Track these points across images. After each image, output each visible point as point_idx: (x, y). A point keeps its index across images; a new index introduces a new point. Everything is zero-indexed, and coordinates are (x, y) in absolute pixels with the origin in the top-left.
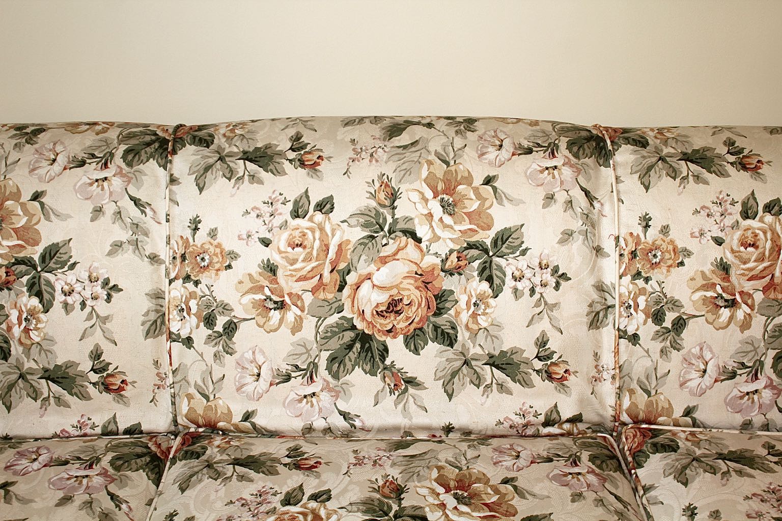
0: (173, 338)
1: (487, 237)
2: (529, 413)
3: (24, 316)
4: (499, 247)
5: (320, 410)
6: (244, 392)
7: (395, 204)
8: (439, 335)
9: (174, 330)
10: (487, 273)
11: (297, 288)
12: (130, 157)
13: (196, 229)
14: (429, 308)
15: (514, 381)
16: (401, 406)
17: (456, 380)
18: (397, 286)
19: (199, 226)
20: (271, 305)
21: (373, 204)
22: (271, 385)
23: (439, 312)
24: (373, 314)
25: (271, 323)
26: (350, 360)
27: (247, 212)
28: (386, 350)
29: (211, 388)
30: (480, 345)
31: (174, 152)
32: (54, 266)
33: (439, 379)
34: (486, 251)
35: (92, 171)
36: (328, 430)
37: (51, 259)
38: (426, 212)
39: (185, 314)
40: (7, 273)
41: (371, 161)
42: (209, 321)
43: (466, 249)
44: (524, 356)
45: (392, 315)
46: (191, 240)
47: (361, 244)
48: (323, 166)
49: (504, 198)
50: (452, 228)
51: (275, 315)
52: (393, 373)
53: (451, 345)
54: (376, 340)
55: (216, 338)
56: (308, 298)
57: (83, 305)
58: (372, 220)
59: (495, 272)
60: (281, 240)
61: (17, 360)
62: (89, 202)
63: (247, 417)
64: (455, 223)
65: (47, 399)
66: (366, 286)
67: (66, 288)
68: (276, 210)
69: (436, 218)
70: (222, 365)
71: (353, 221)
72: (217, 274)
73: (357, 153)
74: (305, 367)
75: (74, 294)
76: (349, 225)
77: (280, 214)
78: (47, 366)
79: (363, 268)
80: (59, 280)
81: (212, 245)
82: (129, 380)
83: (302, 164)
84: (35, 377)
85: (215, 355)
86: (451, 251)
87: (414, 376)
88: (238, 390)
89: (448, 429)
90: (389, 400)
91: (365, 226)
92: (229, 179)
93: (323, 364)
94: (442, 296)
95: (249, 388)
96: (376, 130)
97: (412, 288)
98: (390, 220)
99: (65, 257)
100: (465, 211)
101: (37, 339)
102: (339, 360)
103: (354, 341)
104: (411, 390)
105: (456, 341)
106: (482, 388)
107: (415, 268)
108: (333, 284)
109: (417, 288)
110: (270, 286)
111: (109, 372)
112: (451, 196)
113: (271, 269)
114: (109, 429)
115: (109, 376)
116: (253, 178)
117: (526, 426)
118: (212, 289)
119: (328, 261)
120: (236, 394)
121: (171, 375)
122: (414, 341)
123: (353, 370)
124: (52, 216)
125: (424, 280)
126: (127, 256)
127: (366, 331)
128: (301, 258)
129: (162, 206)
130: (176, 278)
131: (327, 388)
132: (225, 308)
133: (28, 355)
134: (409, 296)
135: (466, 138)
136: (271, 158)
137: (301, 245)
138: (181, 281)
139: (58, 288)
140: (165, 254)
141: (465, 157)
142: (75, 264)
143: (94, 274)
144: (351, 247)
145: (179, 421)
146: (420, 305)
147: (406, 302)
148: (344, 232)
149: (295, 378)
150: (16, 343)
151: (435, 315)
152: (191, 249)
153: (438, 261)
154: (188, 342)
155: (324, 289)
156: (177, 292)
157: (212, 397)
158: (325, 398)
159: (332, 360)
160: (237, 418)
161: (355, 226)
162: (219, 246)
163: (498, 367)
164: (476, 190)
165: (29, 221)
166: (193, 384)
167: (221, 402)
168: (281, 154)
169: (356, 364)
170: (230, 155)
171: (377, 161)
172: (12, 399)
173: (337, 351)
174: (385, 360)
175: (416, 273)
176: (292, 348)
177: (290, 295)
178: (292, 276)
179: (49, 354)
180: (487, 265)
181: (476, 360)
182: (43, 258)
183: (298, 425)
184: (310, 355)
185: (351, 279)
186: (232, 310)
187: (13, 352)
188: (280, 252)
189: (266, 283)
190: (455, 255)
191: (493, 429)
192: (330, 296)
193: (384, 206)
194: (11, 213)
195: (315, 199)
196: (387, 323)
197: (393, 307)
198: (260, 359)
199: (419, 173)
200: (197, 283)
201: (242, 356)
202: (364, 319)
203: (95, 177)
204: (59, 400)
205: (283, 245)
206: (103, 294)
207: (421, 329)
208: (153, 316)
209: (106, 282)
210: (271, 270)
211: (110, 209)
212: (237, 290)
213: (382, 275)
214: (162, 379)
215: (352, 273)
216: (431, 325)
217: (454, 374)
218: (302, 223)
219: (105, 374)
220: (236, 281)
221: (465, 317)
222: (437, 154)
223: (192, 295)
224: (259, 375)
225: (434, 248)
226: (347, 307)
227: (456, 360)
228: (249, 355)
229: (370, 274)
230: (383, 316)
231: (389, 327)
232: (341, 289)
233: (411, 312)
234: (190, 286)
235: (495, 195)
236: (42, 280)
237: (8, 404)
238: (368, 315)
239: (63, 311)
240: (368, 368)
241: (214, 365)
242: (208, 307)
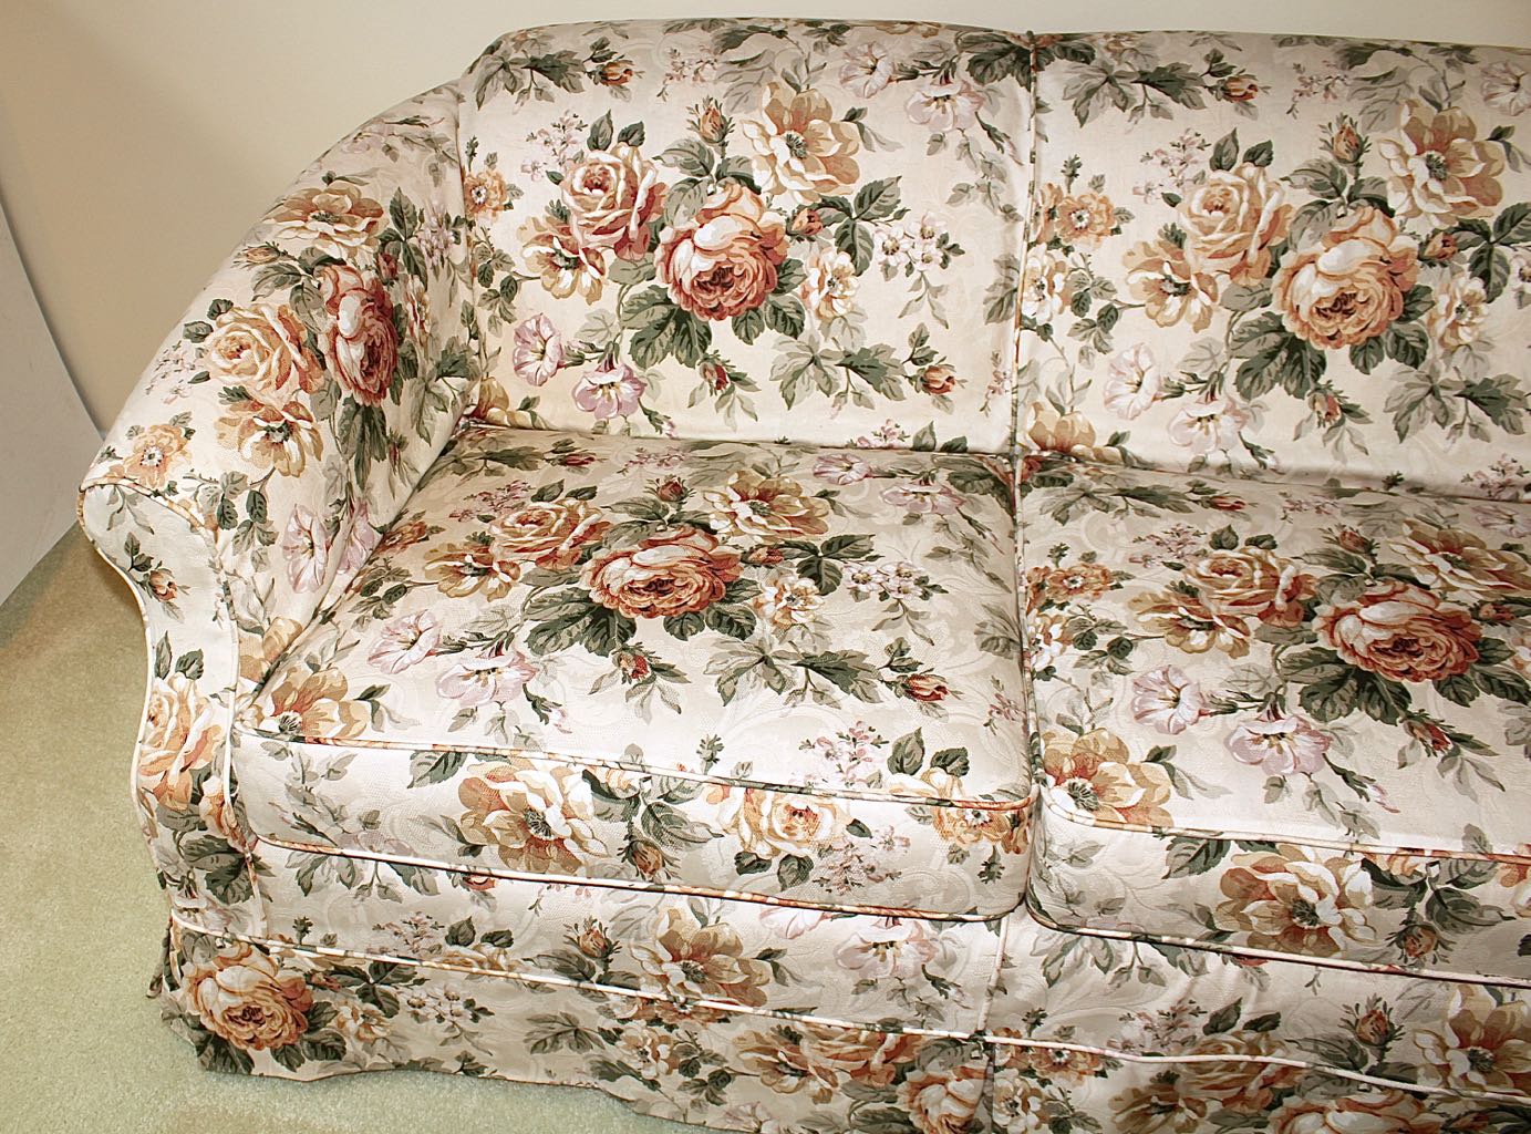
0: (1023, 323)
1: (1490, 216)
2: (1511, 468)
3: (828, 278)
4: (1506, 230)
5: (1218, 440)
6: (1113, 407)
7: (1361, 160)
8: (1401, 349)
9: (1027, 313)
10: (1482, 267)
11: (1210, 267)
12: (979, 70)
13: (1074, 175)
14: (1392, 310)
15: (1496, 422)
16: (1331, 444)
17: (1414, 414)
18: (1350, 276)
19: (1078, 171)
20: (1171, 289)
21: (1329, 157)
22: (1155, 399)
23: (1406, 317)
24: (1311, 313)
25: (1167, 313)
26: (1270, 375)
27: (1148, 157)
28: (1323, 364)
29: (1069, 397)
30: (1455, 368)
31: (1039, 67)
32: (875, 213)
33: (1390, 411)
34: (1486, 235)
35: (928, 86)
36: (1227, 468)
37: (872, 202)
38: (1404, 173)
39: (1045, 292)
40: (809, 217)
41: (1326, 97)
42: (1079, 304)
43: (1457, 230)
44: (1517, 388)
45: (1339, 316)
46: (1064, 190)
47: (1306, 213)
48: (1257, 100)
49: (1521, 161)
50: (1440, 199)
51: (1174, 303)
52: (1327, 398)
53: (1415, 364)
54: (1312, 349)
55: (1086, 328)
56: (1224, 283)
57: (910, 268)
58: (1326, 180)
59: (1495, 266)
60: (1194, 199)
61: (811, 336)
62: (925, 128)
63: (1116, 440)
64: (1445, 192)
65: (843, 395)
66: (1307, 273)
67: (889, 244)
68: (1190, 156)
69: (1418, 183)
70: (1090, 366)
71: (1298, 180)
72: (1098, 240)
73: (1306, 85)
74: (1206, 378)
75: (899, 252)
76: (1293, 186)
77: (1196, 162)
78: (850, 349)
79: (1305, 247)
80: (879, 233)
81: (1094, 198)
82: (957, 377)
83: (1228, 95)
84: (832, 363)
85: (1082, 352)
86: (1436, 232)
87: (1357, 403)
88: (1106, 402)
89: (1393, 481)
90: (1316, 434)
91: (1315, 187)
92: (1124, 109)
93: (1231, 376)
94: (1414, 294)
95: (1123, 402)
96: (1328, 53)
97: (1372, 279)
98: (1351, 181)
99: (891, 201)
100: (1461, 175)
101: (841, 311)
102: (1254, 372)
103: (1278, 348)
104: (1349, 422)
105: (1423, 359)
106: (1448, 428)
107: (1379, 252)
108: (1260, 266)
109: (1380, 280)
110: (1173, 261)
111: (933, 364)
112: (1443, 153)
113: (1176, 238)
114: (924, 442)
115: (932, 369)
116: (1157, 109)
117: (1503, 486)
118: (1089, 260)
119: (1257, 233)
120: (1104, 410)
121: (1015, 375)
122: (1365, 354)
123: (1271, 388)
124: (875, 145)
125: (1391, 269)
126: (975, 205)
127: (1299, 336)
128: (1220, 226)
129: (1026, 142)
130: (1037, 242)
131: (1231, 410)
132: (1105, 288)
133: (826, 332)
134: (1366, 291)
135: (1463, 72)
136: (1182, 83)
137: (1221, 208)
138: (1044, 246)
139: (878, 243)
140: (1024, 208)
141: (1465, 98)
142: (903, 211)
143: (929, 228)
144: (1292, 215)
145: (1019, 438)
146: (1380, 304)
147: (1361, 298)
148: (1284, 193)
149: (1190, 392)
150: (813, 314)
151: (1400, 320)
152: (1063, 203)
153: (1415, 244)
154: (1045, 332)
155: (1247, 272)
156: (1037, 261)
157: (1068, 410)
158: (1227, 424)
159: (1244, 371)
160: (1101, 442)
161: (1301, 187)
162: (1104, 200)
163: (1476, 402)
164: (1480, 147)
165: (844, 148)
166: (1043, 390)
167: (1080, 417)
168: (1195, 79)
169: (1278, 379)
170: (1122, 75)
171: (1335, 97)
172: (796, 390)
173: (1254, 359)
174: (1318, 376)
175: (1381, 260)
176: (1191, 350)
177: (1198, 276)
178: (1204, 249)
179: (854, 332)
180: (1485, 255)
181: (1447, 388)
182: (860, 201)
183: (1187, 457)
184: (1215, 363)
185: (1287, 260)
186: (1114, 291)
187: (807, 327)
188: (1191, 215)
189: (1168, 258)
190: (1440, 237)
191: (1456, 487)
192: (1254, 283)
193: (1344, 161)
194: (818, 136)
195: (1245, 144)
196: (1328, 327)
197: (1342, 305)
198: (1145, 362)
199: (1397, 118)
200: (1067, 250)
201: (1120, 356)
202: (1297, 318)
203: (933, 95)
204: (859, 397)
205: (1196, 206)
206: (938, 255)
207: (1377, 338)
208: (1000, 293)
209: (944, 240)
210: (1176, 240)
211: (954, 139)
212: (1125, 264)
213: (1331, 259)
214: (999, 380)
215: (1290, 253)
216: (1392, 334)
217: (1413, 405)
218: (1227, 177)
219: (926, 367)
220: (1124, 252)
221: (1441, 326)
222: (1422, 92)
223: (1059, 267)
224: (1139, 384)
225: (1411, 225)
226: (1275, 301)
227: (1421, 386)
228: (1129, 356)
229: (1314, 256)
230: (1326, 316)
231: (1331, 333)
232: (1270, 274)
233: (1365, 314)
234: (1058, 254)
235: (1508, 155)
236: (857, 230)
237: (790, 398)
238: (1304, 313)
239: (882, 275)
240: (1292, 387)
241: (1078, 366)
242: (1080, 284)
